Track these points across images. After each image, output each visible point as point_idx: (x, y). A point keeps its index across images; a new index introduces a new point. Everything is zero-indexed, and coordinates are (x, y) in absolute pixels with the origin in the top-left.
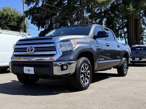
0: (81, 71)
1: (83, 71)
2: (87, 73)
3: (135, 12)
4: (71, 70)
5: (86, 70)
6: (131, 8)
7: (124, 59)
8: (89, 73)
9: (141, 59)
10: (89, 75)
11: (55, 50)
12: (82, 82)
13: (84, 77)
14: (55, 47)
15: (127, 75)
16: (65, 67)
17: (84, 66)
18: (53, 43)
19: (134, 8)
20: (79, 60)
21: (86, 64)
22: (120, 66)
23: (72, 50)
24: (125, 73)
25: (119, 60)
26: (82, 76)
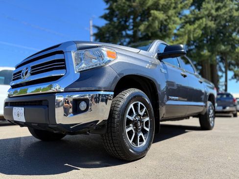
0: (127, 116)
1: (131, 118)
2: (142, 122)
5: (140, 115)
7: (209, 103)
8: (147, 122)
10: (147, 127)
11: (64, 68)
12: (131, 141)
13: (136, 130)
14: (63, 60)
16: (83, 106)
17: (136, 106)
18: (61, 52)
21: (140, 103)
22: (204, 113)
24: (211, 124)
25: (202, 104)
26: (131, 128)
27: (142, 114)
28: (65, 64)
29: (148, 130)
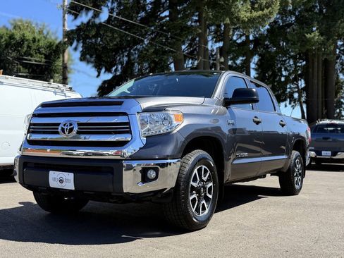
0: (192, 183)
1: (195, 185)
2: (205, 188)
3: (323, 44)
4: (167, 180)
5: (203, 181)
6: (315, 35)
7: (295, 153)
8: (210, 188)
9: (334, 154)
10: (210, 194)
11: (130, 132)
12: (194, 210)
13: (199, 197)
14: (128, 124)
15: (301, 191)
16: (152, 174)
17: (200, 170)
18: (125, 114)
19: (321, 34)
20: (187, 157)
21: (204, 167)
22: (285, 171)
23: (170, 133)
24: (297, 186)
25: (284, 157)
26: (194, 196)
27: (205, 179)
28: (130, 128)
29: (211, 197)
